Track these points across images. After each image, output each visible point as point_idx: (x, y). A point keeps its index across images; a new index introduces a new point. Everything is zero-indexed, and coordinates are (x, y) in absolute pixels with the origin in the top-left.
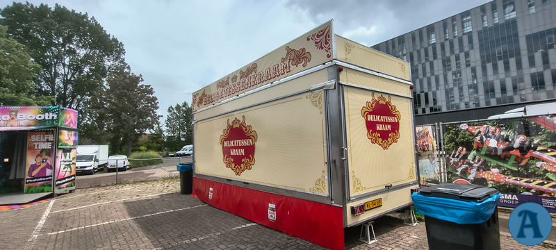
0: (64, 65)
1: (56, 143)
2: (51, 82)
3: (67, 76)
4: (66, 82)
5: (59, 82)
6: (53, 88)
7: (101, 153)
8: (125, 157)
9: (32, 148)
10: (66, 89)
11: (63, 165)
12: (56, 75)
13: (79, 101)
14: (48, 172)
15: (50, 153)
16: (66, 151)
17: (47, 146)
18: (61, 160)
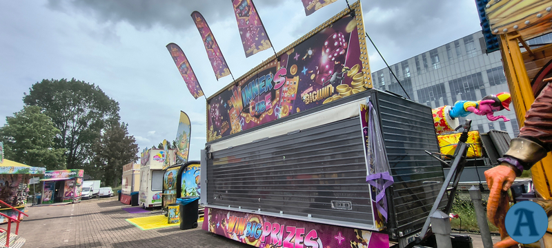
0: (74, 121)
1: (75, 183)
2: (63, 133)
3: (74, 128)
4: (74, 133)
5: (68, 133)
6: (64, 137)
7: (94, 186)
8: (110, 188)
9: (67, 185)
10: (73, 138)
11: (77, 192)
12: (67, 127)
13: (82, 146)
14: (72, 194)
15: (73, 187)
16: (78, 186)
17: (72, 184)
18: (77, 190)
